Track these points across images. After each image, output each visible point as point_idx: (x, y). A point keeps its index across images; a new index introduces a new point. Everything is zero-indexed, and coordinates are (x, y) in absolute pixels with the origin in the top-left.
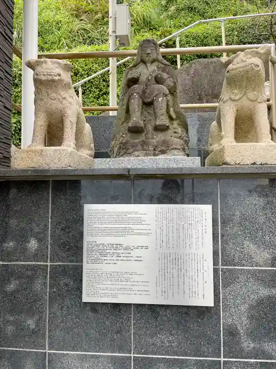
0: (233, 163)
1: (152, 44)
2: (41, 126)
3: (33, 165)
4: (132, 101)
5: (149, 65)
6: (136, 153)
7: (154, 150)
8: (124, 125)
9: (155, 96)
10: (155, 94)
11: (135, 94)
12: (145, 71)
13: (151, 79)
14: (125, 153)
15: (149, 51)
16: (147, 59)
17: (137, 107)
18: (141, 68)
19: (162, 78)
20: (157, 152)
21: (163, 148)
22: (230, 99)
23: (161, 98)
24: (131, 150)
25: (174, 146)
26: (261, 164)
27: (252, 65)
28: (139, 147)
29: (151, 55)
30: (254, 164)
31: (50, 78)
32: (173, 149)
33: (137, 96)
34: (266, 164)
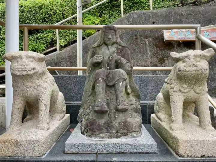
0: (186, 155)
1: (113, 31)
2: (18, 109)
3: (10, 154)
4: (98, 85)
5: (110, 47)
6: (102, 135)
7: (117, 132)
8: (90, 97)
9: (117, 81)
10: (116, 80)
11: (100, 79)
12: (107, 52)
13: (112, 60)
14: (92, 134)
15: (110, 37)
16: (108, 42)
17: (101, 89)
18: (104, 49)
19: (122, 64)
20: (119, 134)
21: (125, 131)
22: (180, 91)
23: (122, 83)
24: (98, 133)
25: (134, 130)
26: (209, 157)
27: (203, 70)
28: (105, 131)
29: (111, 39)
30: (203, 156)
31: (25, 73)
32: (132, 132)
33: (102, 81)
34: (212, 157)
